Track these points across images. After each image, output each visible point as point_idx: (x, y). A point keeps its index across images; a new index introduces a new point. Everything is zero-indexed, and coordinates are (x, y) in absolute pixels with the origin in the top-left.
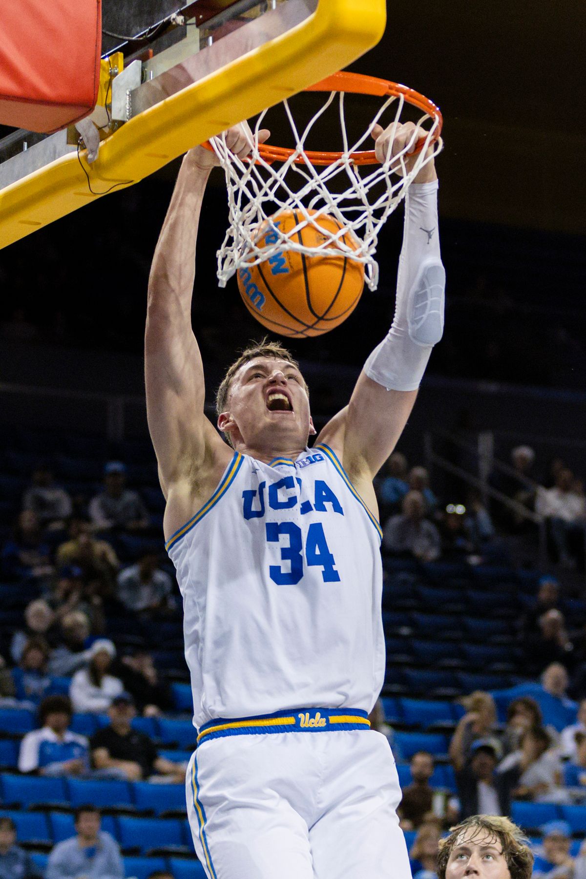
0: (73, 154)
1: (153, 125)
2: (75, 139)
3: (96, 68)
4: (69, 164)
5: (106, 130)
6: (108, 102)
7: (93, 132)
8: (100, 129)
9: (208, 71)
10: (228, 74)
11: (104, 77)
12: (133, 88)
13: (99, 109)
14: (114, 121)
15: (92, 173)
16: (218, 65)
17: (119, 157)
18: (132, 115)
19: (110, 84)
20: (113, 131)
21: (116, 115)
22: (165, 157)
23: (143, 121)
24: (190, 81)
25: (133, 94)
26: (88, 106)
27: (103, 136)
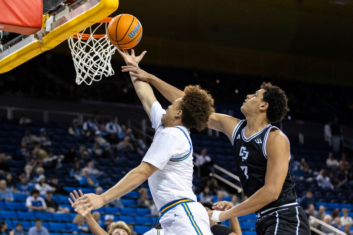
0: (36, 41)
1: (57, 33)
2: (36, 37)
3: (42, 17)
4: (35, 44)
5: (45, 34)
6: (44, 27)
7: (41, 35)
8: (43, 34)
9: (72, 18)
10: (77, 18)
11: (44, 20)
12: (51, 23)
13: (42, 28)
14: (47, 32)
15: (41, 46)
16: (74, 17)
17: (49, 41)
18: (51, 30)
19: (45, 22)
20: (46, 34)
21: (47, 30)
22: (60, 41)
23: (55, 31)
24: (67, 21)
25: (51, 25)
26: (39, 28)
27: (43, 36)
